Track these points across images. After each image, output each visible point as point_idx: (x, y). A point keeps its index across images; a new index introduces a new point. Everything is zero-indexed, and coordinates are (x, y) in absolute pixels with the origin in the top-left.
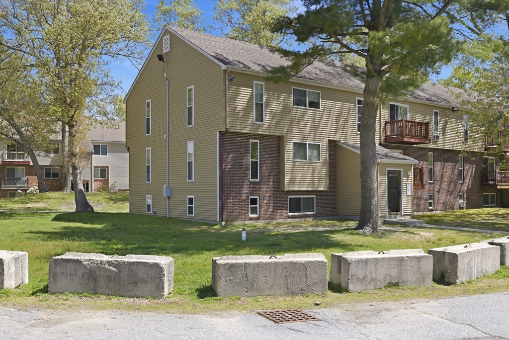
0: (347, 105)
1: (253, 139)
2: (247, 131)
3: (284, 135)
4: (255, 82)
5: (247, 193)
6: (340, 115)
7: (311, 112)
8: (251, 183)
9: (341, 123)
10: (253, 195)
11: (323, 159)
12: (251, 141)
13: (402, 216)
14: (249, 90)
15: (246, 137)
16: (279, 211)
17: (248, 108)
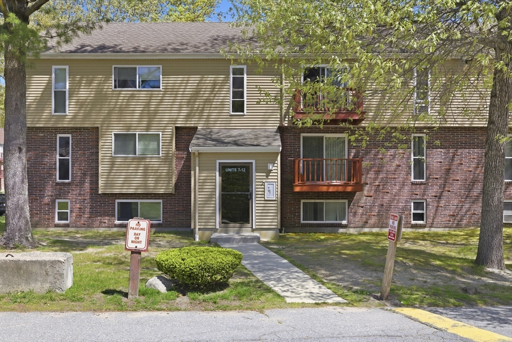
0: (210, 78)
1: (60, 133)
2: (41, 125)
3: (99, 125)
4: (54, 67)
5: (52, 196)
6: (196, 93)
7: (143, 94)
8: (57, 184)
9: (197, 106)
10: (61, 199)
11: (164, 152)
12: (59, 136)
13: (253, 230)
14: (45, 78)
15: (52, 132)
16: (99, 218)
17: (43, 98)
